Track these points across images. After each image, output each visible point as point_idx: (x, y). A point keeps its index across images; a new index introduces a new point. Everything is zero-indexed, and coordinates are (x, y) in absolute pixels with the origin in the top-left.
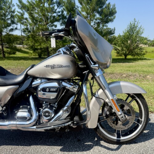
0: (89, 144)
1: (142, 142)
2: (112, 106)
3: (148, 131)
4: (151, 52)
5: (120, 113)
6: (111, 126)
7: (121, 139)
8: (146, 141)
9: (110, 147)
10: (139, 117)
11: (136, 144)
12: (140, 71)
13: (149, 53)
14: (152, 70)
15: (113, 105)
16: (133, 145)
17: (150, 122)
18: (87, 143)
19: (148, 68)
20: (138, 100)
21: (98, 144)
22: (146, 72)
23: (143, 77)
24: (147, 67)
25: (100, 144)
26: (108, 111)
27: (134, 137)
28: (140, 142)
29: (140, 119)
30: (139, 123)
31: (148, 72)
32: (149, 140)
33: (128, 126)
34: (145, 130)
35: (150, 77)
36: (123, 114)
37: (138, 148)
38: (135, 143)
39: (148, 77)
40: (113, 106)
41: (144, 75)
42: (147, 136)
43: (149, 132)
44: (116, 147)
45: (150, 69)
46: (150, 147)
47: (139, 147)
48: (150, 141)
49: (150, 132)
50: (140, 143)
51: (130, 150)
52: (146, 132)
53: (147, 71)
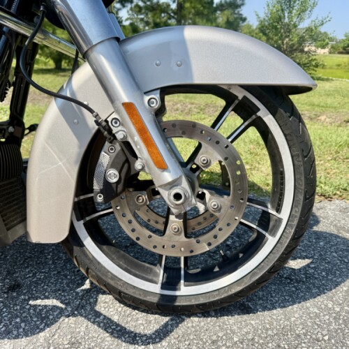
0: (46, 306)
1: (274, 308)
2: (130, 140)
3: (307, 261)
4: (336, 67)
5: (168, 177)
6: (133, 236)
7: (178, 293)
8: (294, 303)
9: (130, 326)
10: (269, 206)
11: (245, 317)
12: (303, 104)
13: (331, 68)
14: (334, 102)
15: (137, 138)
16: (232, 322)
17: (315, 228)
18: (39, 302)
19: (324, 97)
20: (269, 120)
21: (83, 307)
22: (318, 106)
23: (309, 117)
24: (321, 96)
25: (93, 309)
26: (112, 165)
27: (239, 288)
28: (265, 309)
29: (274, 212)
30: (266, 230)
31: (322, 107)
32: (305, 300)
33: (212, 240)
34: (295, 259)
35: (328, 120)
36: (185, 184)
37: (250, 337)
38: (246, 310)
39: (323, 118)
40: (136, 144)
41: (314, 113)
42: (298, 282)
43: (308, 265)
44: (157, 327)
45: (329, 101)
46: (305, 335)
47: (256, 330)
48: (308, 304)
49: (314, 268)
50: (266, 313)
51: (214, 342)
52: (297, 267)
53: (322, 104)
